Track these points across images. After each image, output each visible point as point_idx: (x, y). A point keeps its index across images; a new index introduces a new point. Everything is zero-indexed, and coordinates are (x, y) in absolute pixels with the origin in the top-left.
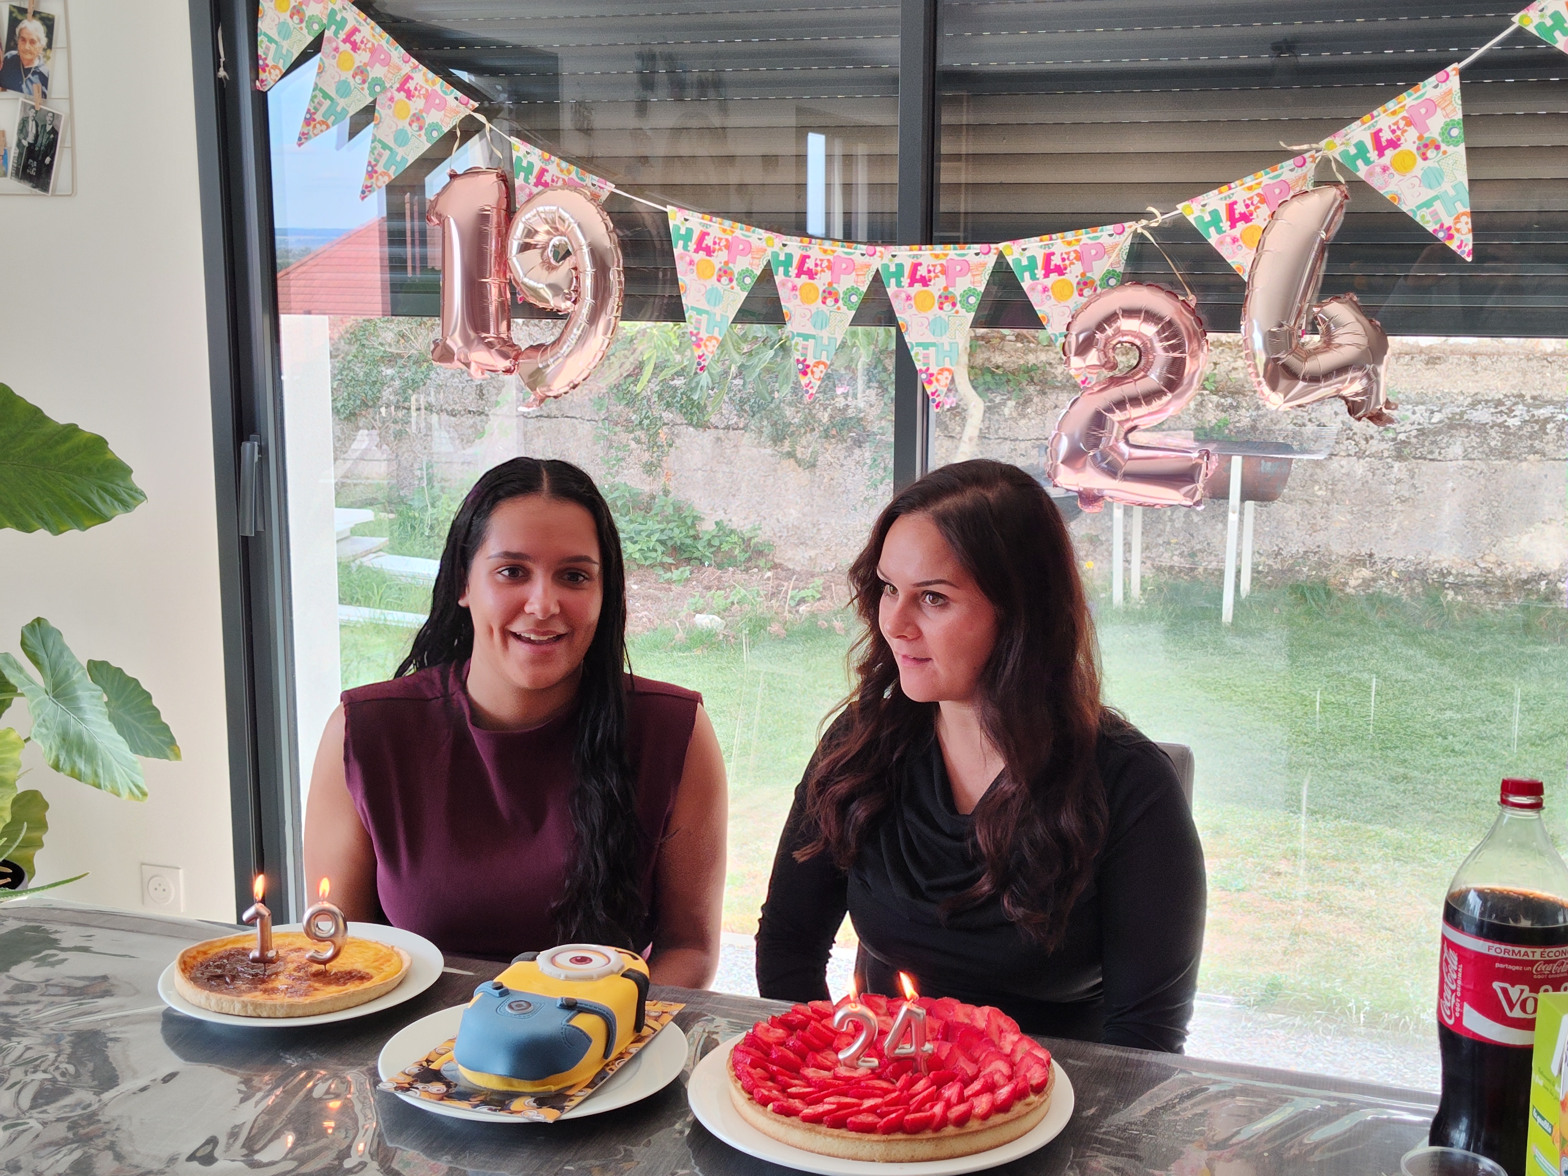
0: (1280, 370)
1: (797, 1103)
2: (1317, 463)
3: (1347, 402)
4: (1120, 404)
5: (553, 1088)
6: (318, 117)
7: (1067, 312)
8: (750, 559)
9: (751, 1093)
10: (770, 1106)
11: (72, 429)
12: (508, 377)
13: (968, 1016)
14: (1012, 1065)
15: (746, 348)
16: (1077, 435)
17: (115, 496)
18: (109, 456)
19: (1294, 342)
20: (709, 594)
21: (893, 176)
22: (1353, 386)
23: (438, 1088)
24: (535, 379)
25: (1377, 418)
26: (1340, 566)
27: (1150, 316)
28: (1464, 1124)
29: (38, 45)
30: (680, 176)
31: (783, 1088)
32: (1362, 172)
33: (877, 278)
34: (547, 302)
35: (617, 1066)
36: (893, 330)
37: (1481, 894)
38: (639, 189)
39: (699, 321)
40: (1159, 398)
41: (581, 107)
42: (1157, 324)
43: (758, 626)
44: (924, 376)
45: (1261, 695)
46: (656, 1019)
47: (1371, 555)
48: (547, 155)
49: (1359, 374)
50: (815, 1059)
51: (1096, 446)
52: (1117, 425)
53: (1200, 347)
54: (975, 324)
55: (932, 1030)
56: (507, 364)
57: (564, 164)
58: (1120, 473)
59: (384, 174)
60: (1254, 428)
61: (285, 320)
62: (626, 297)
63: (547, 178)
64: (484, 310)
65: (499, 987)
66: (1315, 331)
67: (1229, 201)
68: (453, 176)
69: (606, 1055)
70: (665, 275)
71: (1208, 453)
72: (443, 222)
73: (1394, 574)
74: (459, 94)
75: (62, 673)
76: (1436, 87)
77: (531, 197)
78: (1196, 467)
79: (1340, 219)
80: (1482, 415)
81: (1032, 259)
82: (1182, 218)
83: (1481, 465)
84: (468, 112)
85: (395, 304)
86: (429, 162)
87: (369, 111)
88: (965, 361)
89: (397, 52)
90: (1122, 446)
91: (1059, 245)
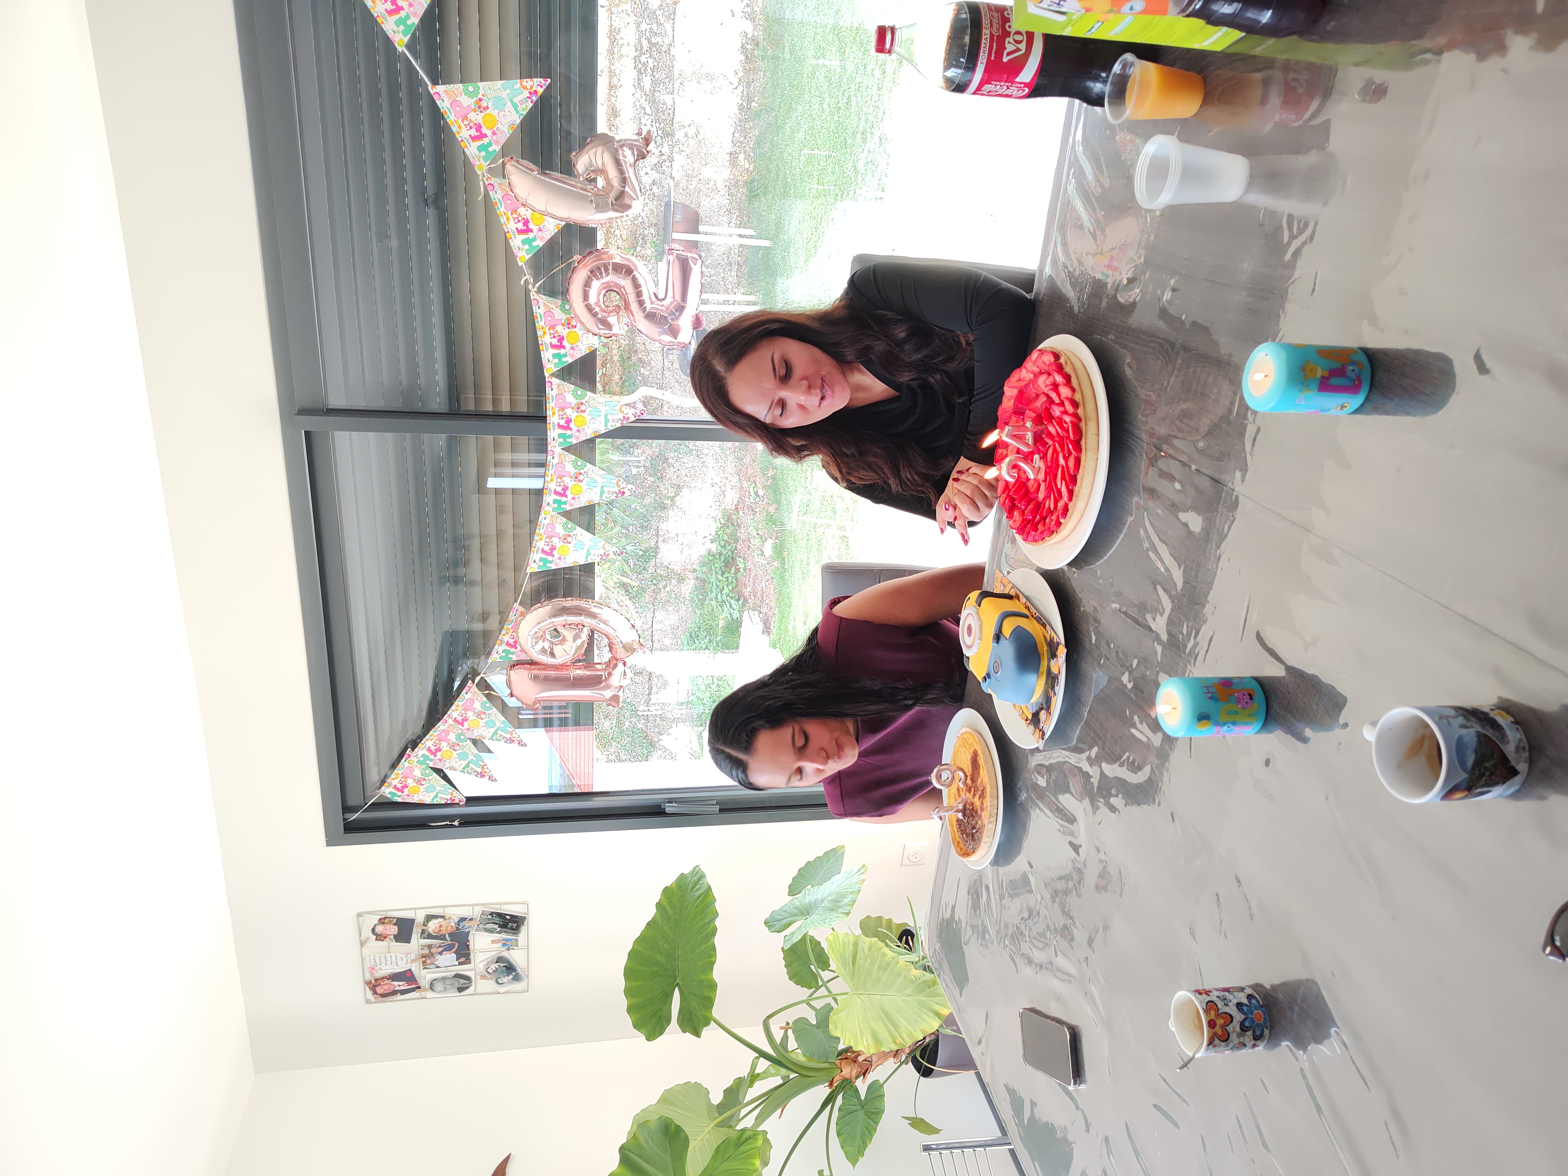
0: (618, 202)
1: (1061, 505)
2: (676, 186)
3: (638, 160)
4: (641, 303)
5: (1045, 648)
6: (480, 770)
7: (586, 335)
8: (733, 524)
9: (1053, 532)
12: (628, 664)
14: (1041, 373)
16: (660, 330)
17: (696, 883)
18: (674, 886)
19: (601, 193)
20: (752, 547)
21: (507, 439)
22: (628, 156)
23: (1043, 714)
24: (629, 649)
25: (647, 141)
27: (587, 284)
28: (1090, 84)
30: (509, 565)
31: (1051, 513)
32: (497, 148)
33: (567, 449)
34: (583, 642)
35: (1033, 610)
36: (598, 440)
37: (947, 68)
38: (517, 588)
39: (594, 555)
40: (637, 279)
41: (470, 620)
42: (592, 280)
43: (771, 520)
44: (624, 422)
46: (1005, 586)
47: (731, 154)
48: (499, 642)
49: (620, 152)
50: (1033, 493)
51: (666, 318)
52: (653, 306)
53: (606, 253)
54: (593, 390)
55: (1017, 422)
56: (620, 665)
57: (504, 632)
58: (682, 303)
59: (511, 733)
60: (656, 225)
61: (595, 790)
62: (580, 596)
63: (511, 641)
64: (589, 677)
65: (985, 679)
66: (594, 180)
67: (516, 233)
68: (512, 695)
69: (1026, 617)
70: (567, 574)
71: (669, 250)
72: (539, 701)
73: (742, 140)
74: (464, 691)
75: (795, 910)
76: (443, 100)
77: (523, 651)
78: (678, 257)
79: (525, 162)
80: (647, 84)
81: (555, 356)
82: (527, 262)
83: (677, 86)
84: (474, 686)
85: (586, 724)
86: (504, 708)
87: (475, 742)
88: (616, 398)
89: (441, 726)
90: (666, 302)
91: (546, 339)
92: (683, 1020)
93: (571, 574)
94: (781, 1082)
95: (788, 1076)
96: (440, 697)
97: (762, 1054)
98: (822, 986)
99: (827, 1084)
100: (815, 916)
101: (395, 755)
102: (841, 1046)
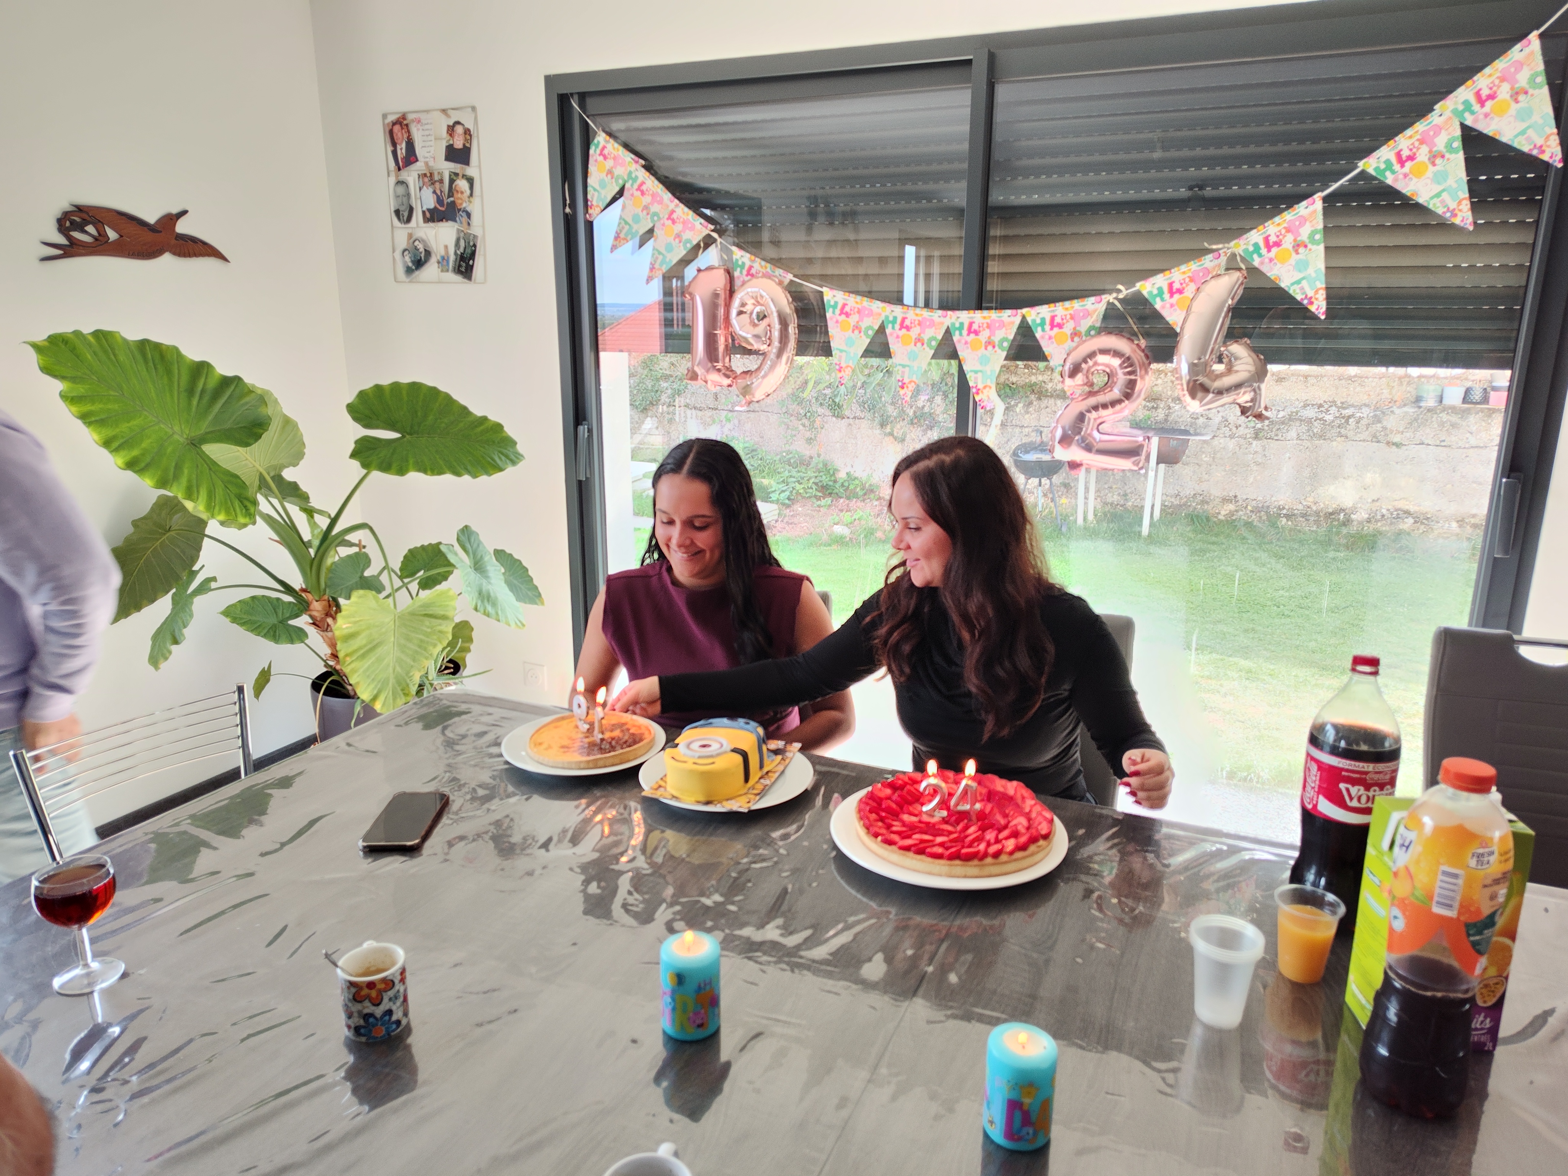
0: (1198, 387)
1: (895, 837)
2: (1205, 442)
3: (1240, 406)
4: (1095, 408)
6: (622, 235)
7: (1063, 351)
8: (865, 494)
9: (868, 829)
10: (880, 838)
11: (485, 419)
12: (730, 390)
13: (1004, 787)
14: (1029, 820)
15: (866, 372)
16: (1067, 426)
17: (507, 457)
18: (504, 435)
19: (1208, 369)
21: (958, 268)
22: (1244, 397)
24: (746, 391)
25: (1259, 416)
26: (1215, 502)
27: (1117, 354)
28: (1313, 869)
30: (830, 270)
31: (889, 827)
32: (1256, 262)
33: (948, 331)
34: (752, 345)
36: (957, 361)
37: (1335, 726)
38: (807, 278)
39: (840, 357)
40: (1120, 403)
41: (773, 228)
42: (1120, 358)
43: (869, 533)
44: (974, 390)
47: (1236, 497)
48: (753, 257)
49: (1249, 389)
50: (908, 809)
51: (1079, 433)
52: (1092, 421)
53: (1147, 372)
54: (1006, 359)
55: (980, 795)
56: (729, 382)
57: (763, 263)
58: (1094, 450)
59: (659, 269)
60: (1166, 420)
61: (602, 355)
62: (799, 341)
63: (753, 271)
64: (716, 349)
66: (1221, 362)
67: (1170, 281)
68: (699, 270)
70: (821, 329)
71: (1148, 437)
72: (693, 299)
73: (1249, 508)
74: (704, 222)
75: (478, 555)
76: (1307, 208)
77: (744, 283)
78: (1141, 446)
79: (1240, 292)
80: (1310, 413)
81: (1043, 319)
82: (1139, 292)
83: (1307, 444)
84: (707, 232)
85: (667, 346)
86: (685, 261)
87: (650, 232)
88: (996, 382)
89: (668, 196)
90: (1096, 434)
91: (1060, 310)
92: (369, 441)
93: (821, 333)
94: (306, 539)
95: (311, 547)
96: (696, 196)
97: (334, 521)
98: (403, 582)
99: (304, 587)
100: (474, 576)
101: (639, 148)
102: (342, 601)
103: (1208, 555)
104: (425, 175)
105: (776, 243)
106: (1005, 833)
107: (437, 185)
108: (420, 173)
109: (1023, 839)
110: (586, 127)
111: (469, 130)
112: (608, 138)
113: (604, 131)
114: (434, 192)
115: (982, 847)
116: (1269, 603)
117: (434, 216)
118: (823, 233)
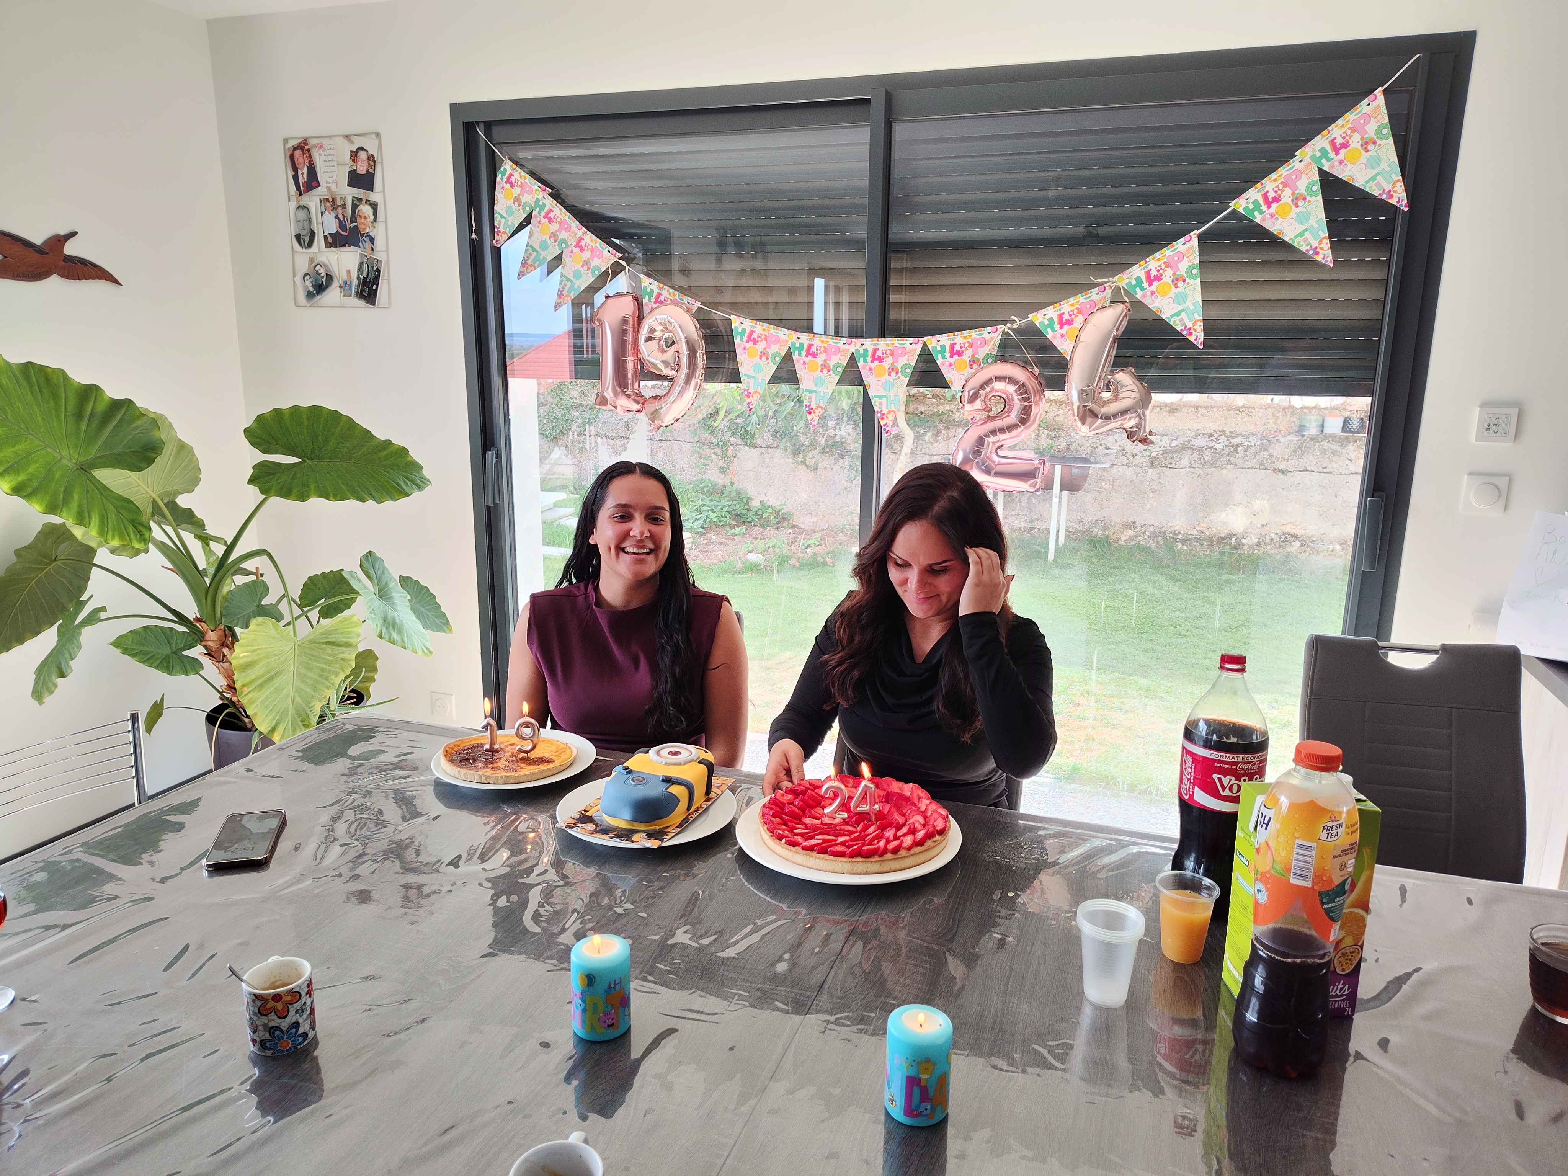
0: (1088, 412)
1: (799, 839)
2: (1104, 469)
3: (1126, 431)
4: (993, 432)
5: (657, 828)
6: (529, 262)
7: (963, 378)
8: (779, 522)
9: (772, 832)
10: (784, 840)
11: (389, 443)
12: (638, 415)
13: (900, 789)
14: (925, 818)
15: (777, 399)
16: (968, 450)
17: (413, 482)
18: (409, 459)
19: (1096, 396)
20: (756, 542)
21: (862, 298)
22: (1130, 422)
23: (590, 826)
24: (654, 416)
25: (1144, 441)
26: (1116, 528)
27: (1011, 381)
28: (1193, 857)
29: (368, 220)
30: (740, 299)
31: (791, 830)
32: (1139, 296)
33: (852, 357)
34: (661, 371)
35: (695, 815)
36: (861, 388)
37: (1207, 722)
38: (715, 305)
39: (749, 383)
40: (1016, 428)
41: (683, 258)
42: (1015, 385)
43: (783, 560)
44: (879, 415)
45: (1070, 602)
46: (718, 787)
47: (1134, 523)
48: (661, 285)
49: (1134, 415)
50: (810, 812)
51: (979, 456)
52: (991, 443)
53: (1041, 399)
54: (909, 385)
55: (879, 796)
56: (638, 407)
57: (671, 291)
58: (993, 473)
59: (568, 296)
60: (1068, 449)
61: (511, 381)
62: (707, 368)
63: (662, 298)
64: (626, 375)
65: (626, 768)
66: (1108, 389)
67: (1059, 313)
68: (607, 297)
69: (688, 809)
70: (729, 355)
71: (1044, 461)
72: (601, 325)
73: (1147, 533)
74: (611, 249)
75: (384, 583)
76: (1183, 245)
77: (652, 310)
78: (1037, 469)
79: (1125, 323)
80: (1201, 442)
81: (943, 346)
82: (1032, 322)
83: (1199, 471)
84: (616, 259)
85: (576, 372)
86: (593, 289)
87: (558, 259)
88: (903, 408)
89: (575, 224)
90: (995, 457)
91: (959, 338)
92: (266, 466)
93: (729, 360)
94: (201, 569)
95: (206, 576)
96: (604, 224)
97: (230, 549)
98: (302, 610)
99: (199, 616)
100: (377, 602)
101: (546, 177)
102: (238, 630)
103: (1110, 579)
104: (327, 200)
105: (685, 272)
106: (904, 830)
107: (340, 210)
108: (322, 198)
109: (920, 834)
110: (492, 156)
111: (373, 156)
112: (514, 166)
113: (510, 159)
114: (337, 217)
115: (882, 844)
116: (1167, 624)
117: (336, 241)
118: (732, 264)
